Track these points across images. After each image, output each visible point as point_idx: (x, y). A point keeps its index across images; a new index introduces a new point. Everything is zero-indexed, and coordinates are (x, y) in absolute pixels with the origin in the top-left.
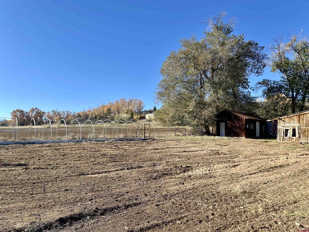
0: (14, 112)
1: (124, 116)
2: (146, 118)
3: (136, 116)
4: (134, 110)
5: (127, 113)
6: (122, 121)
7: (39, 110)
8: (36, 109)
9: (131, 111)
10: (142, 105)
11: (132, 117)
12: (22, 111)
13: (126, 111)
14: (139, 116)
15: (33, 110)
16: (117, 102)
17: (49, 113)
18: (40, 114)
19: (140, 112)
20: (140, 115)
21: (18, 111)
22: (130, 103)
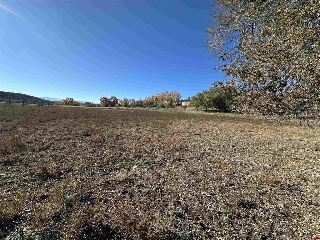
0: (102, 98)
1: (166, 102)
2: (182, 105)
3: (174, 103)
4: (173, 99)
5: (168, 100)
6: (163, 107)
7: (115, 98)
8: (114, 97)
9: (171, 99)
10: (180, 96)
11: (171, 104)
12: (106, 98)
13: (167, 99)
14: (176, 103)
15: (112, 98)
16: (163, 94)
17: (122, 100)
18: (116, 101)
19: (178, 101)
20: (178, 103)
21: (104, 98)
22: (171, 94)
